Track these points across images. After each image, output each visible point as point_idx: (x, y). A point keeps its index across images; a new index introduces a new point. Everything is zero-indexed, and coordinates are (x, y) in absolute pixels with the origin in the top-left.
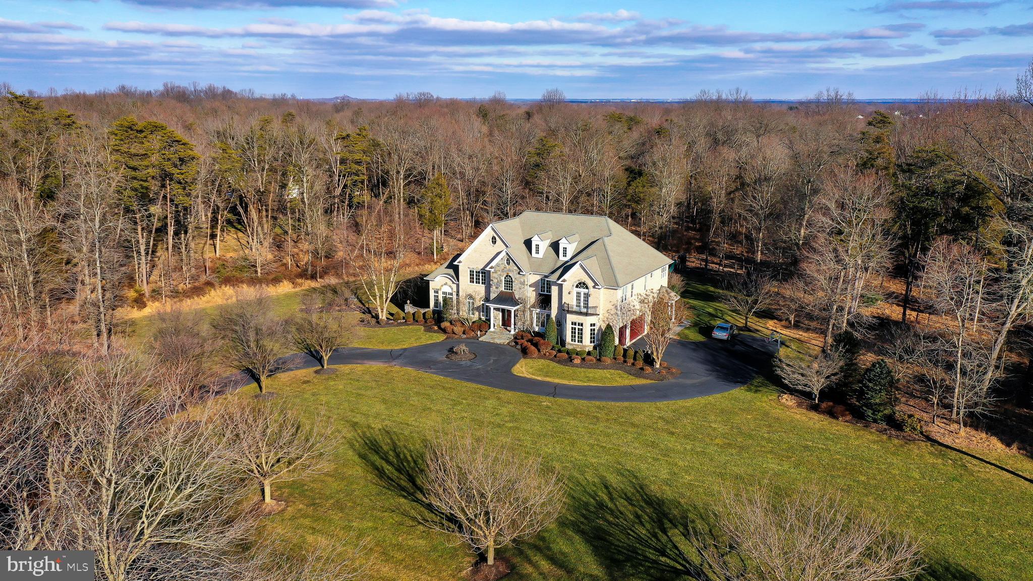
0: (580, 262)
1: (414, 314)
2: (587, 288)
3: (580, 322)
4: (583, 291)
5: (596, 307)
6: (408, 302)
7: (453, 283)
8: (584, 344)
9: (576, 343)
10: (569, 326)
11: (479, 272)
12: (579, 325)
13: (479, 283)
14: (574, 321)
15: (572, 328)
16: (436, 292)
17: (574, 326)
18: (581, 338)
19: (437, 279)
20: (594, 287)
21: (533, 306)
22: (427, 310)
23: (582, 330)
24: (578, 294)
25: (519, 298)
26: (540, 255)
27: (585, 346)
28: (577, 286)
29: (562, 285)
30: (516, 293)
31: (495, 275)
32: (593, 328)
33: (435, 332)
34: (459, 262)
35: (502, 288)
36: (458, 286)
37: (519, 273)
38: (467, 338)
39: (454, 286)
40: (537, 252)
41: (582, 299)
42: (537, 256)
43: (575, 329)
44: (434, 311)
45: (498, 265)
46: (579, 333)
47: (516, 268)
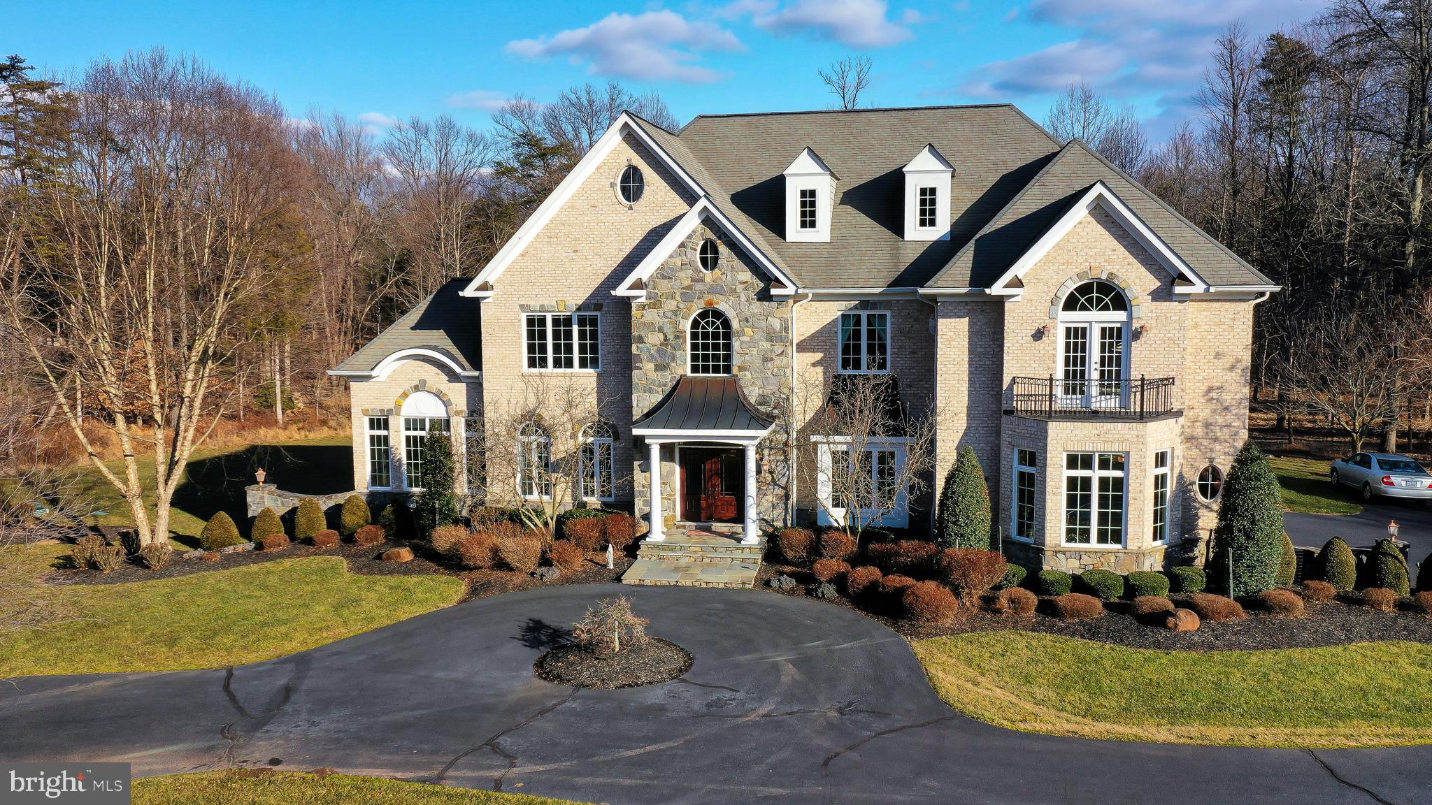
0: (1098, 189)
1: (289, 520)
2: (1120, 302)
3: (1113, 448)
4: (1097, 319)
5: (1168, 382)
6: (261, 475)
7: (453, 377)
8: (1132, 545)
9: (1094, 544)
10: (1057, 477)
11: (568, 321)
12: (1104, 464)
13: (569, 364)
14: (1081, 447)
15: (1072, 482)
16: (380, 422)
17: (1080, 473)
18: (1118, 519)
19: (386, 369)
20: (1157, 296)
21: (814, 425)
22: (340, 498)
23: (1119, 484)
24: (1076, 337)
25: (763, 400)
26: (822, 232)
27: (1140, 554)
28: (1071, 304)
29: (1000, 302)
30: (746, 377)
31: (651, 316)
32: (1161, 471)
33: (406, 570)
34: (485, 287)
35: (684, 367)
36: (476, 389)
37: (764, 296)
38: (567, 580)
39: (458, 395)
40: (808, 220)
41: (1095, 354)
42: (808, 235)
43: (1086, 482)
44: (372, 496)
45: (664, 273)
46: (1103, 501)
47: (746, 275)
